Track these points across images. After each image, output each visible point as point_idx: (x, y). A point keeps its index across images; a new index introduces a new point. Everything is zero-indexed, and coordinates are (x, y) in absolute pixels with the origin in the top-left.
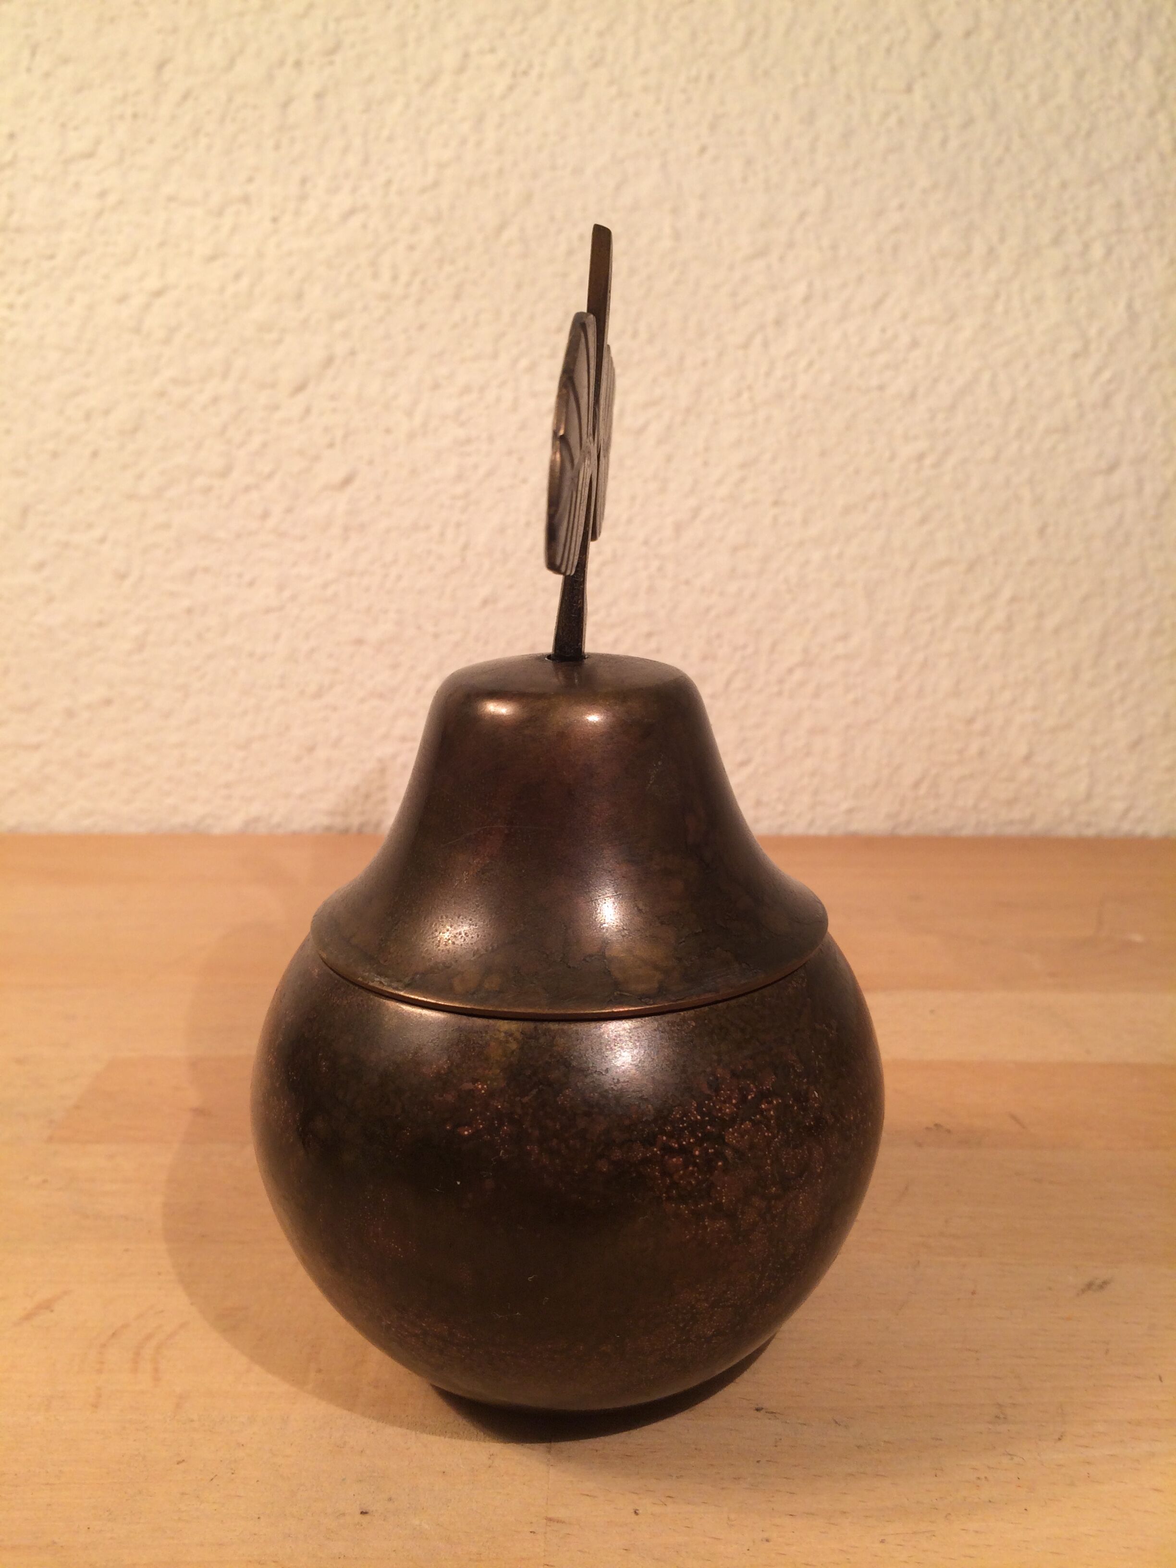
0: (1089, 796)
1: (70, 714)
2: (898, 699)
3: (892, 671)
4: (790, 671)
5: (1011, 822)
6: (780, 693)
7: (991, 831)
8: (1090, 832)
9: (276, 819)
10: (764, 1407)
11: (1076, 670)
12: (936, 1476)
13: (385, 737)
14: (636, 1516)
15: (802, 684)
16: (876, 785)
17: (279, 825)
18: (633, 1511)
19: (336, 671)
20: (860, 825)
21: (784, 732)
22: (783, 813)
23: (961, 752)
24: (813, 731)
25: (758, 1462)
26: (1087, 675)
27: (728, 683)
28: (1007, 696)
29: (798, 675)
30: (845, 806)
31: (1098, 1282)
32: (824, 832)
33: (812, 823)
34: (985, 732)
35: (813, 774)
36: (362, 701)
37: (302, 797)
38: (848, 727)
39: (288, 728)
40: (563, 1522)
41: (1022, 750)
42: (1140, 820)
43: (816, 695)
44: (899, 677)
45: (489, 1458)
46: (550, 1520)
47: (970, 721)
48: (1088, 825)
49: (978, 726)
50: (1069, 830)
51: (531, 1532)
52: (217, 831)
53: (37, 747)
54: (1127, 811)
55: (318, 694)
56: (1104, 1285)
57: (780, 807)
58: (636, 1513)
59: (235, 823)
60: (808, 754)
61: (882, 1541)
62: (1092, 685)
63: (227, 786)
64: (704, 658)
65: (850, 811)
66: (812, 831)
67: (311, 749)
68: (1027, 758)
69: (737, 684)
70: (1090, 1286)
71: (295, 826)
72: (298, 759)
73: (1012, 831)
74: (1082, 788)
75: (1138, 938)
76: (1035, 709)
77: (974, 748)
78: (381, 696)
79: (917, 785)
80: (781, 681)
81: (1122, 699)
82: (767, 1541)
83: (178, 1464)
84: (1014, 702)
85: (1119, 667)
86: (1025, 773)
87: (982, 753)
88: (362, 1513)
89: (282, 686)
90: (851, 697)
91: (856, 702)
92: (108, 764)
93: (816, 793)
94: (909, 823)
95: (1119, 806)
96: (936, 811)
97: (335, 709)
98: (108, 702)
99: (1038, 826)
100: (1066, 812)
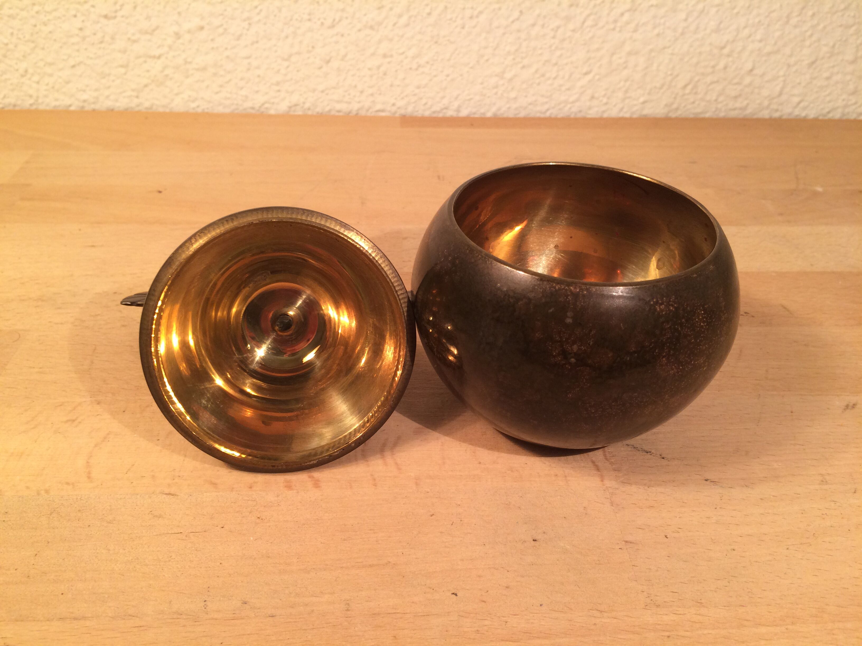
0: (780, 94)
1: (178, 35)
2: (683, 34)
3: (683, 16)
4: (622, 14)
5: (735, 109)
6: (614, 29)
7: (722, 115)
8: (776, 115)
9: (307, 105)
10: (709, 479)
11: (788, 17)
12: (802, 514)
13: (373, 54)
14: (667, 539)
15: (628, 23)
16: (661, 88)
17: (309, 109)
18: (664, 536)
19: (343, 10)
20: (648, 111)
21: (613, 54)
22: (606, 104)
23: (713, 67)
24: (630, 53)
25: (716, 508)
26: (794, 21)
27: (584, 22)
28: (747, 32)
29: (626, 17)
30: (642, 100)
31: (851, 404)
32: (627, 115)
33: (621, 109)
34: (729, 56)
35: (626, 80)
36: (360, 30)
37: (323, 92)
38: (651, 51)
39: (313, 47)
40: (633, 543)
41: (749, 66)
42: (805, 108)
43: (635, 31)
44: (686, 20)
45: (584, 509)
46: (626, 542)
47: (723, 48)
48: (777, 110)
49: (726, 51)
50: (765, 114)
51: (620, 548)
52: (272, 112)
53: (159, 57)
54: (799, 103)
55: (332, 26)
56: (854, 406)
57: (605, 100)
58: (666, 537)
59: (283, 107)
60: (625, 68)
61: (788, 549)
62: (796, 27)
63: (278, 84)
64: (571, 6)
65: (644, 102)
66: (621, 115)
67: (328, 62)
68: (751, 70)
69: (589, 23)
70: (847, 406)
71: (319, 110)
72: (320, 68)
73: (733, 114)
74: (778, 89)
75: (820, 189)
76: (760, 41)
77: (721, 65)
78: (372, 28)
79: (685, 86)
80: (615, 21)
81: (811, 36)
82: (734, 550)
83: (431, 516)
84: (750, 36)
85: (814, 15)
86: (747, 80)
87: (725, 68)
88: (534, 540)
89: (309, 20)
90: (656, 31)
91: (658, 35)
92: (204, 69)
93: (626, 92)
94: (677, 109)
95: (796, 100)
96: (693, 103)
97: (342, 35)
98: (202, 28)
99: (749, 111)
100: (766, 103)
